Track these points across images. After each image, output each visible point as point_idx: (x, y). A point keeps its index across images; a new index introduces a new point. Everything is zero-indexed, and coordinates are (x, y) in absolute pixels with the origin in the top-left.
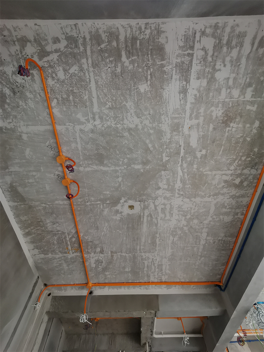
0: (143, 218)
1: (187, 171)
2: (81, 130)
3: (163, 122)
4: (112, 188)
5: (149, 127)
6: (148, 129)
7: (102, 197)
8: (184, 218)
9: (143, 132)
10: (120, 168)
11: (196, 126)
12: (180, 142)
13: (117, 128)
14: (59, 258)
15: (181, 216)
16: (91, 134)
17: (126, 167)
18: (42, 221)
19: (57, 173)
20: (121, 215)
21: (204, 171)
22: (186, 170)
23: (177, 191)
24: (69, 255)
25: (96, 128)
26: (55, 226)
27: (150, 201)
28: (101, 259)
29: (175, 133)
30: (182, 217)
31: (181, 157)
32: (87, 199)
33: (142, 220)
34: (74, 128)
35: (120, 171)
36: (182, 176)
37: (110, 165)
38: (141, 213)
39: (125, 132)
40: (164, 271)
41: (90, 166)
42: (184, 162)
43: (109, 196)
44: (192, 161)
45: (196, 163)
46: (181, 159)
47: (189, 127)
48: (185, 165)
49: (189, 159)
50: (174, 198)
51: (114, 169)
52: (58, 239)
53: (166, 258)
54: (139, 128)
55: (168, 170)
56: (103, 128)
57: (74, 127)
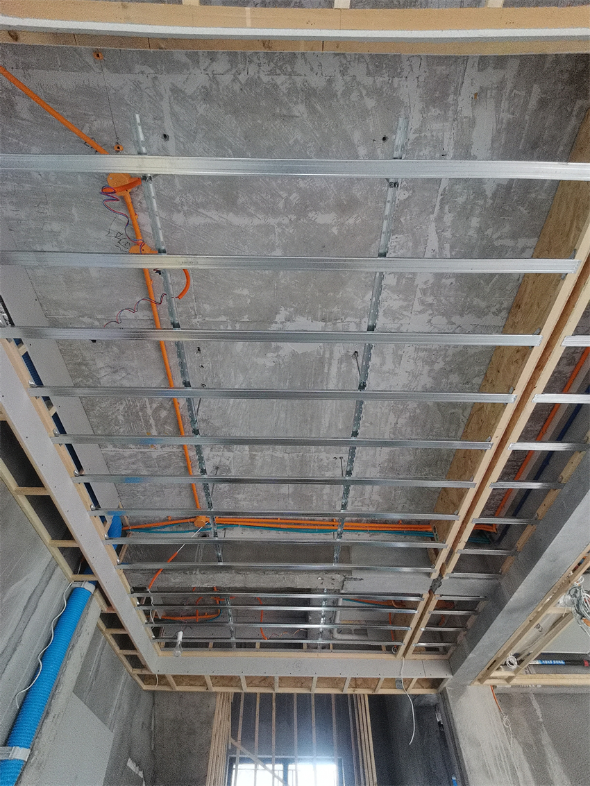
0: (330, 364)
1: (453, 235)
2: (175, 90)
3: (405, 73)
4: (257, 279)
5: (365, 87)
6: (361, 96)
7: (231, 303)
8: (427, 368)
9: (347, 102)
10: (279, 219)
11: (494, 92)
12: (446, 141)
13: (275, 86)
14: (131, 456)
15: (420, 363)
16: (204, 106)
17: (293, 217)
18: (85, 362)
19: (114, 227)
20: (275, 355)
21: (495, 236)
22: (448, 234)
23: (419, 294)
24: (153, 449)
25: (217, 83)
26: (117, 377)
27: (348, 319)
28: (227, 463)
29: (434, 111)
30: (423, 366)
31: (441, 191)
32: (193, 308)
33: (326, 370)
34: (157, 83)
35: (278, 230)
36: (437, 250)
37: (252, 210)
38: (324, 352)
39: (296, 103)
40: (367, 496)
41: (201, 210)
42: (447, 207)
43: (249, 301)
44: (469, 207)
45: (477, 212)
46: (440, 198)
47: (476, 94)
48: (448, 218)
49: (461, 200)
50: (409, 314)
51: (262, 222)
52: (126, 412)
53: (374, 466)
54: (337, 88)
55: (402, 232)
56: (237, 87)
57: (156, 78)
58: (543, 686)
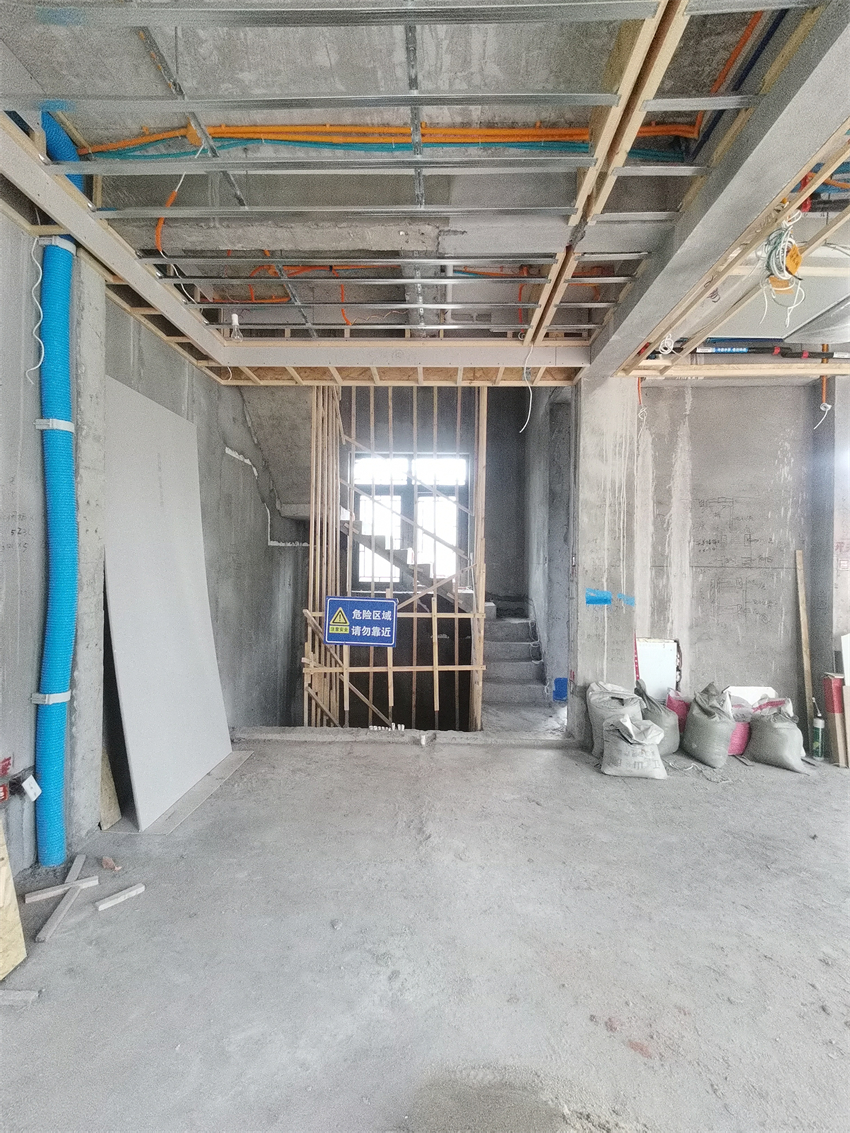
40: (475, 68)
58: (707, 378)
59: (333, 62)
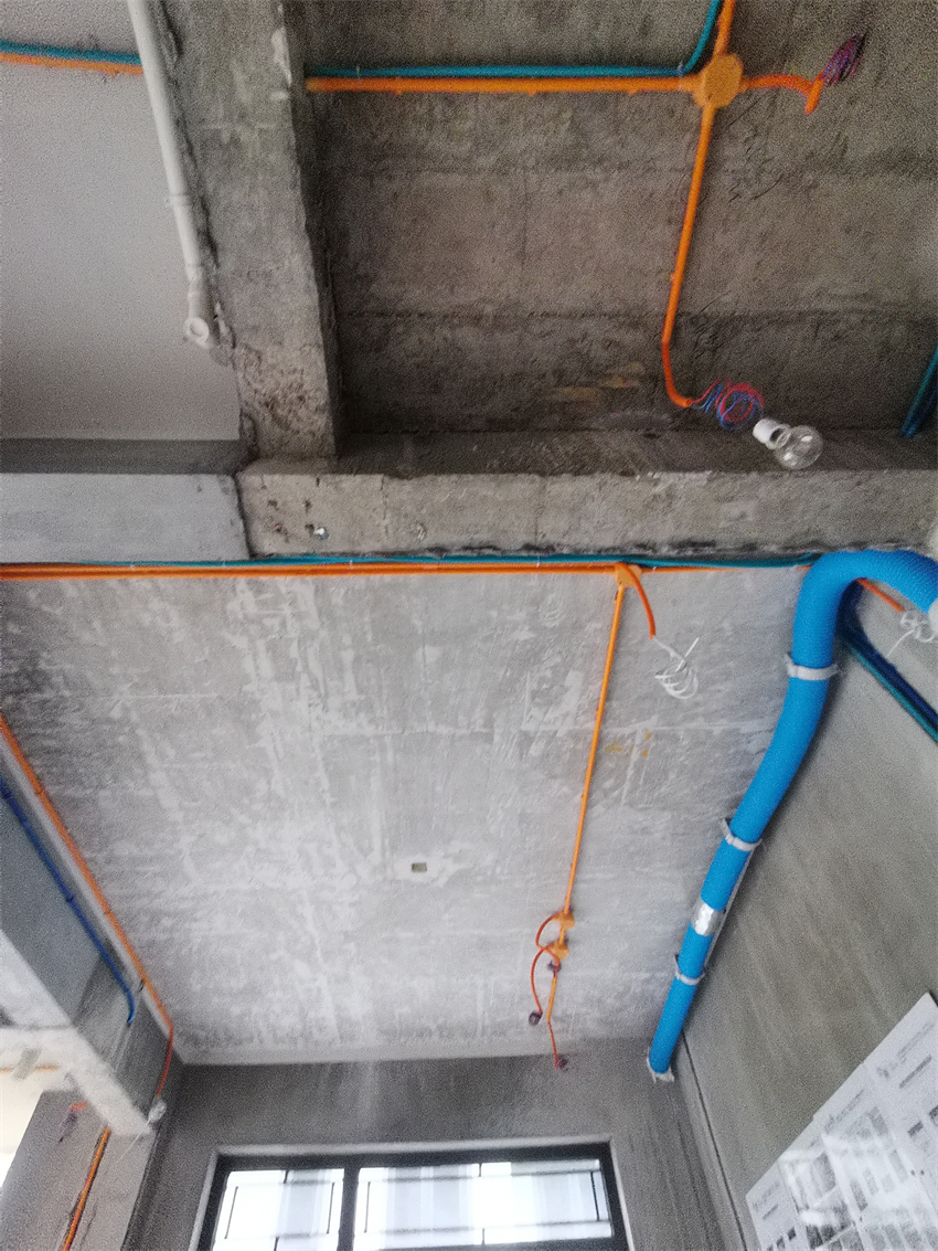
59: (420, 650)
